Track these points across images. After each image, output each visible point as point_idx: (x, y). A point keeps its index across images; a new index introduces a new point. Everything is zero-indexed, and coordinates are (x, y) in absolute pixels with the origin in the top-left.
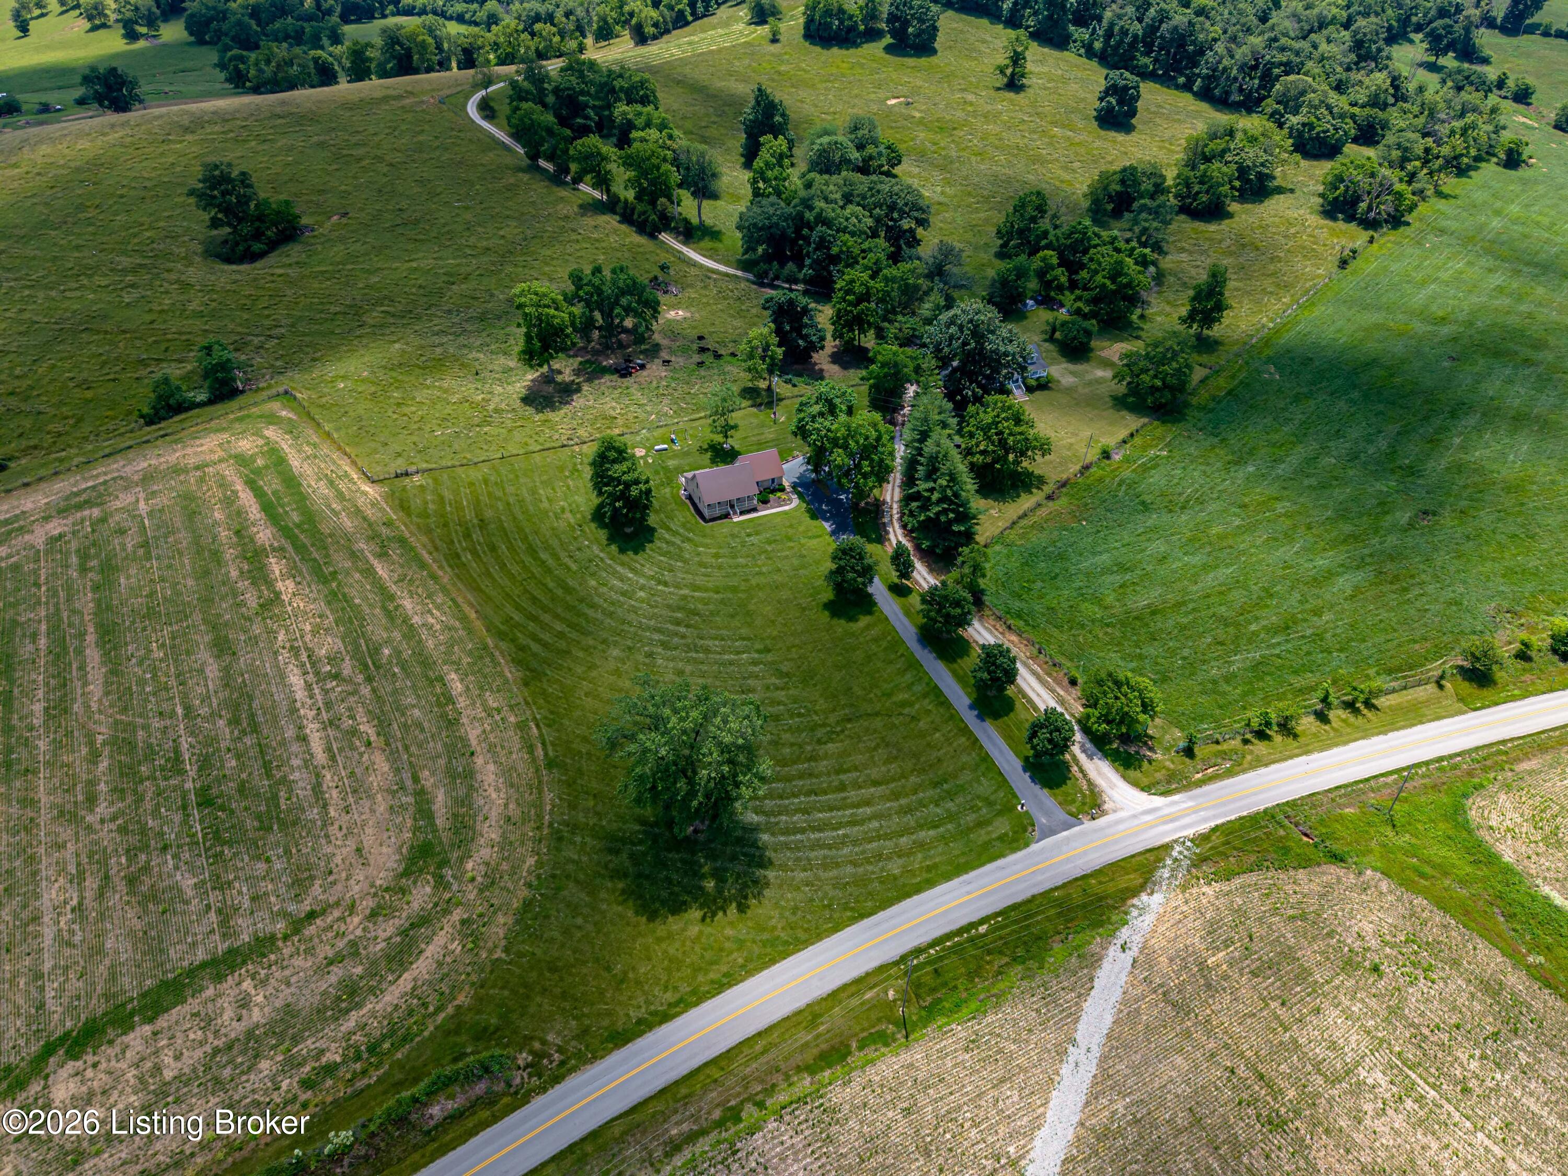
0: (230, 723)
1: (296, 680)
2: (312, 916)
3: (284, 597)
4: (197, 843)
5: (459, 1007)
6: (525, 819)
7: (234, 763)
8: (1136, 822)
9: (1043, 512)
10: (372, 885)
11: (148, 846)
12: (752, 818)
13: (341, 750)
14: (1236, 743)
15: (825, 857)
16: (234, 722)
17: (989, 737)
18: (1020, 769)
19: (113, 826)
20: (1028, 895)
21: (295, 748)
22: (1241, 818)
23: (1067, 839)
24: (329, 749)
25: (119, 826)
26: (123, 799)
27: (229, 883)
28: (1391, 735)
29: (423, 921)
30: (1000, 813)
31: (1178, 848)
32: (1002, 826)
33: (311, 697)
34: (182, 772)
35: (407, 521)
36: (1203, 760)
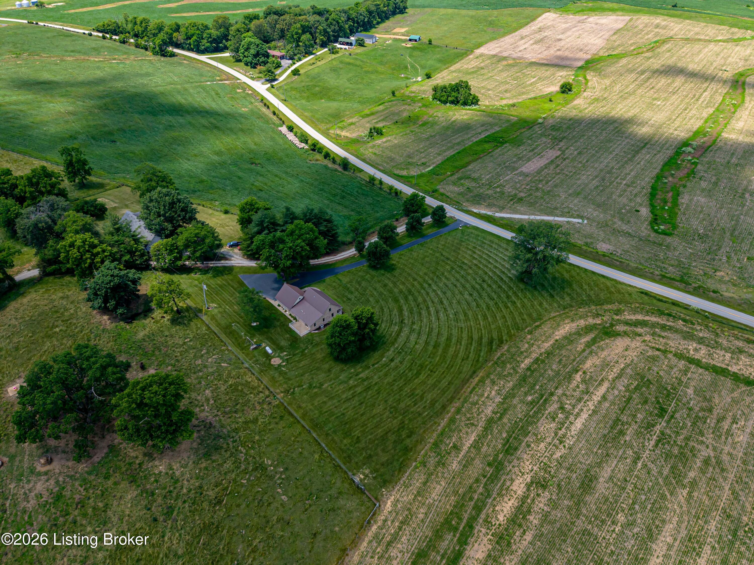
0: (624, 434)
1: (578, 424)
2: (658, 350)
3: (529, 480)
4: (677, 400)
6: (568, 317)
7: (639, 415)
10: (632, 340)
11: (696, 416)
13: (596, 381)
16: (622, 433)
19: (704, 439)
21: (610, 397)
24: (600, 384)
25: (702, 436)
26: (693, 447)
27: (676, 378)
33: (582, 410)
34: (662, 433)
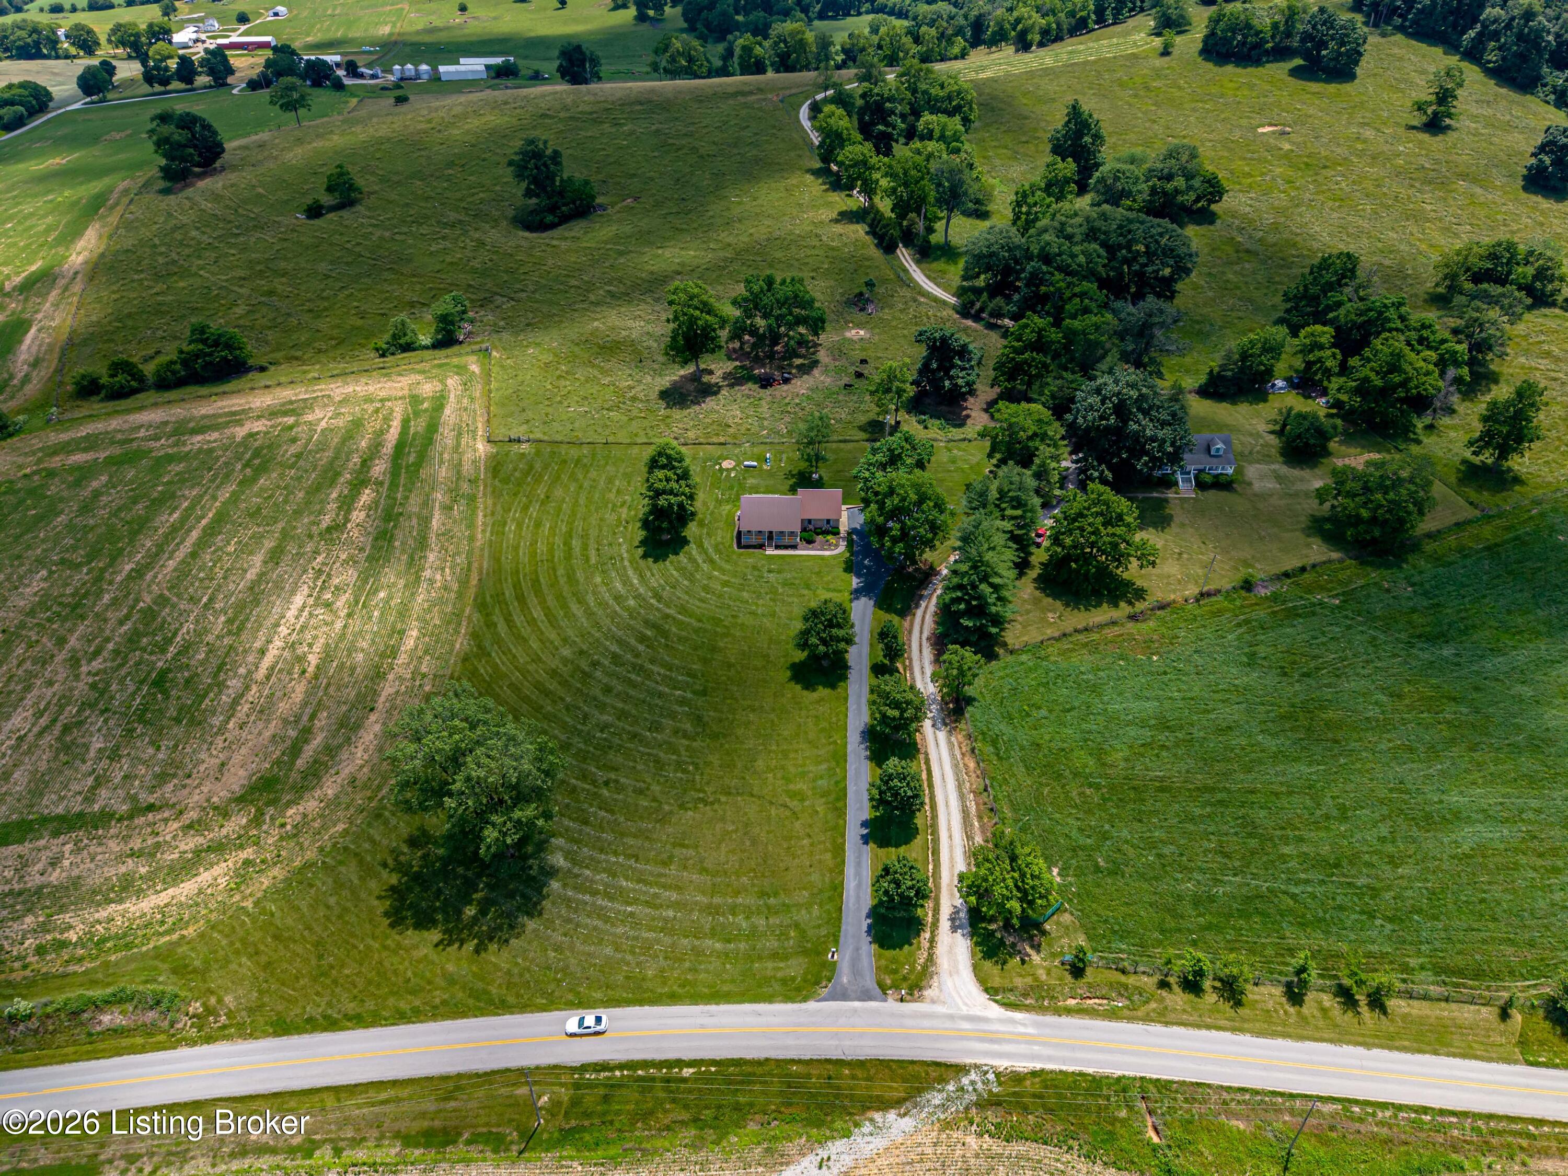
0: (227, 621)
1: (299, 599)
3: (349, 525)
4: (127, 715)
5: (183, 937)
6: (365, 787)
7: (202, 656)
8: (948, 1024)
9: (1110, 633)
10: (208, 800)
11: (97, 705)
12: (558, 860)
13: (280, 671)
14: (1149, 982)
15: (595, 928)
16: (231, 621)
17: (858, 864)
18: (865, 911)
19: (91, 680)
20: (762, 1055)
21: (251, 658)
22: (1081, 1074)
23: (855, 1011)
24: (272, 667)
25: (94, 682)
26: (113, 661)
27: (121, 757)
28: (1376, 1052)
29: (219, 848)
30: (805, 952)
31: (973, 1076)
32: (795, 968)
33: (297, 618)
34: (165, 652)
35: (489, 482)
36: (1090, 986)
